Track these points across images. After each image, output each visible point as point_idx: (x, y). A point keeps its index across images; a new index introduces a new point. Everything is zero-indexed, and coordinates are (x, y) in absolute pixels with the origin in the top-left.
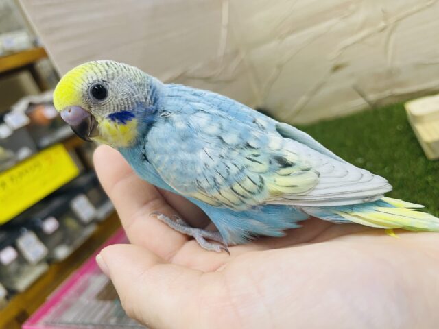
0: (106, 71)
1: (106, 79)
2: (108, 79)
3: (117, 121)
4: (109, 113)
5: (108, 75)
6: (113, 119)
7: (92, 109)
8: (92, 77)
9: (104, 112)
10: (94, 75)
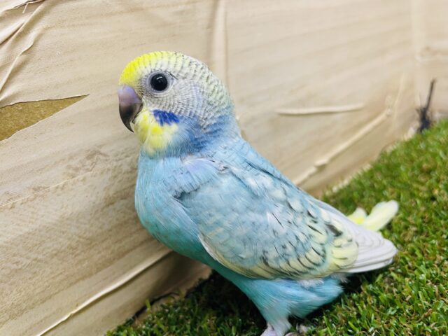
0: (182, 67)
1: (175, 75)
2: (178, 75)
3: (158, 118)
4: (156, 108)
5: (180, 72)
6: (155, 115)
7: (144, 97)
8: (161, 66)
9: (153, 105)
10: (166, 64)
